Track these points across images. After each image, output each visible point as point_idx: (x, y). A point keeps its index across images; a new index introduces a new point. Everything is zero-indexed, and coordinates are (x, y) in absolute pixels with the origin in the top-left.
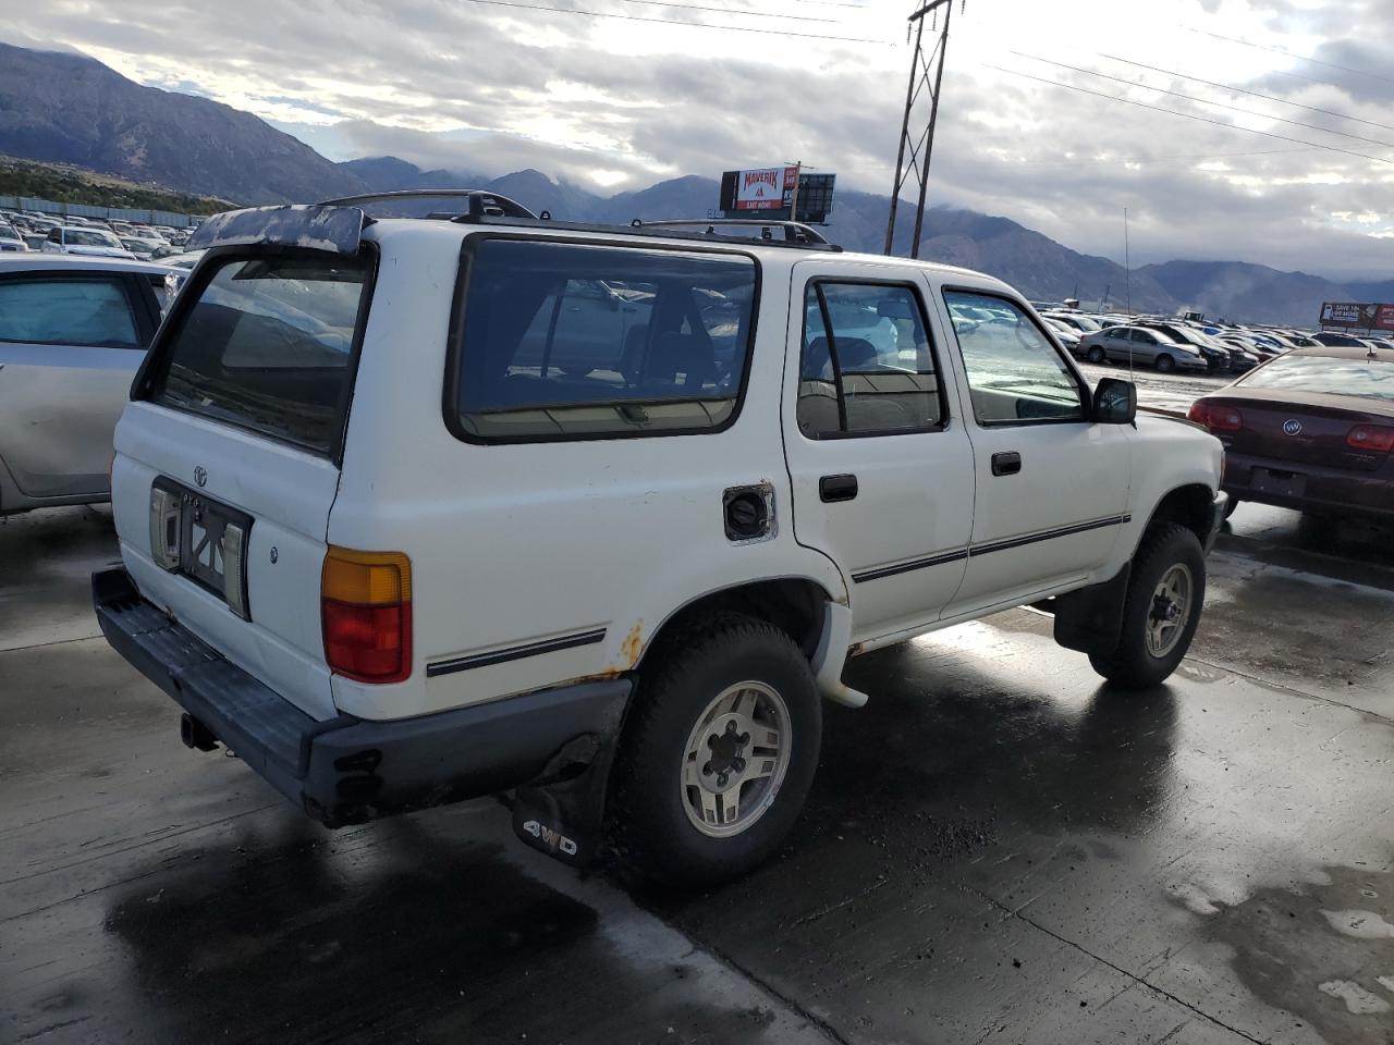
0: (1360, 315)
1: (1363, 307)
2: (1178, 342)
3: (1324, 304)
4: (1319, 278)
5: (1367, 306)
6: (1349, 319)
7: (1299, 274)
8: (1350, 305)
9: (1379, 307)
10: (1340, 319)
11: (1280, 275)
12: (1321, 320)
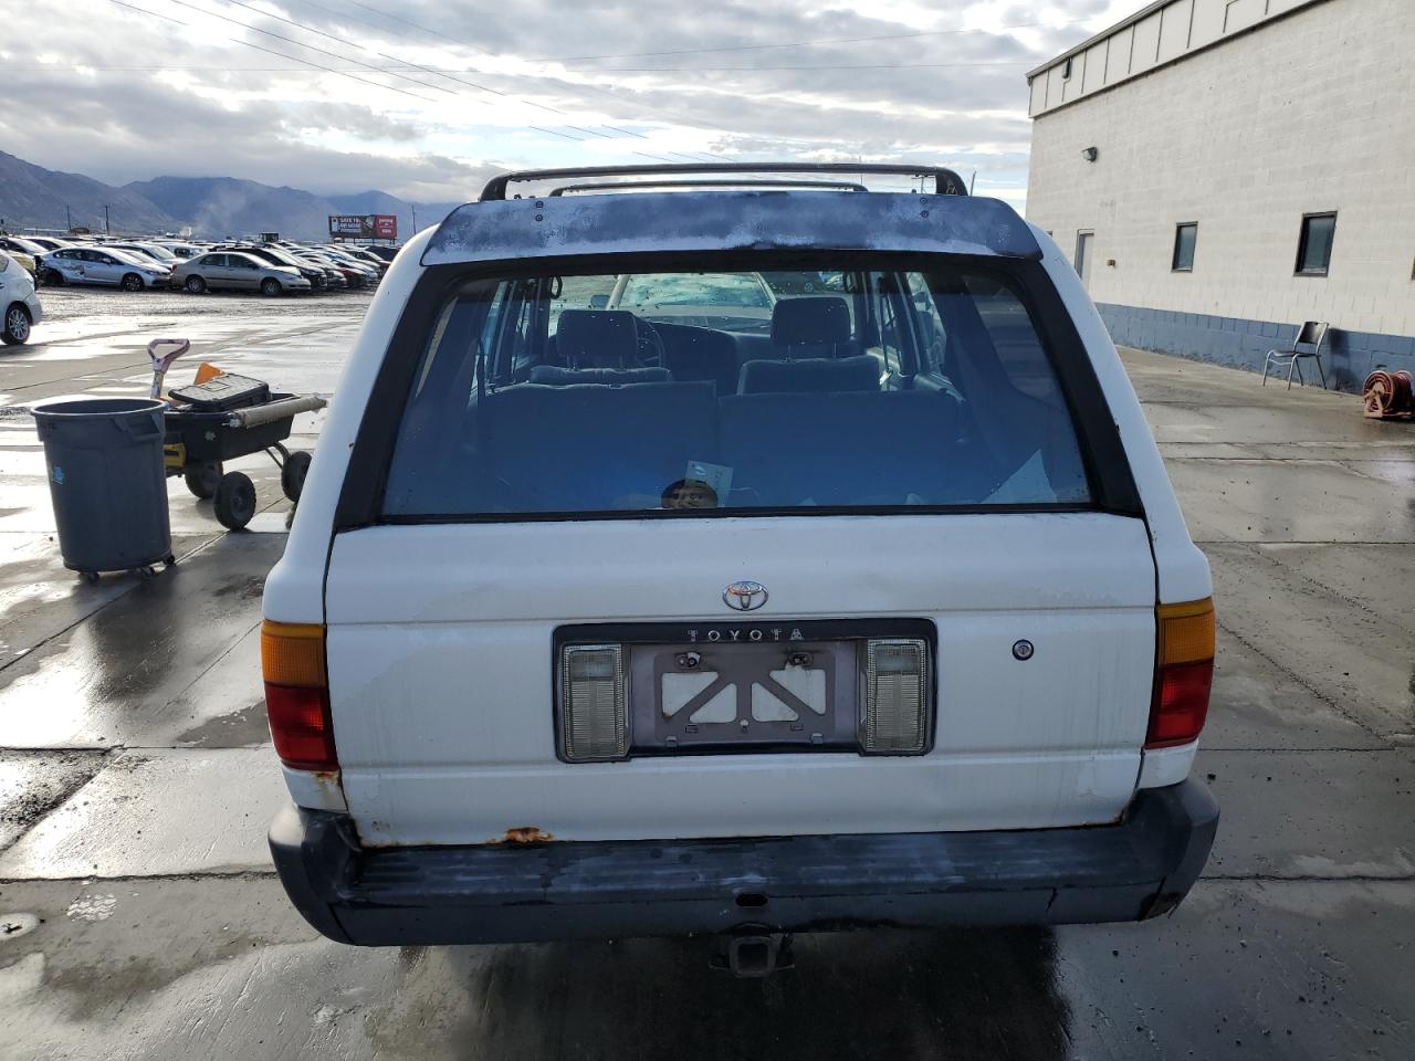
0: (362, 227)
1: (363, 219)
2: (277, 265)
3: (330, 218)
4: (304, 192)
5: (366, 217)
6: (355, 231)
7: (286, 189)
8: (353, 217)
9: (376, 218)
10: (346, 230)
11: (271, 190)
12: (332, 233)
